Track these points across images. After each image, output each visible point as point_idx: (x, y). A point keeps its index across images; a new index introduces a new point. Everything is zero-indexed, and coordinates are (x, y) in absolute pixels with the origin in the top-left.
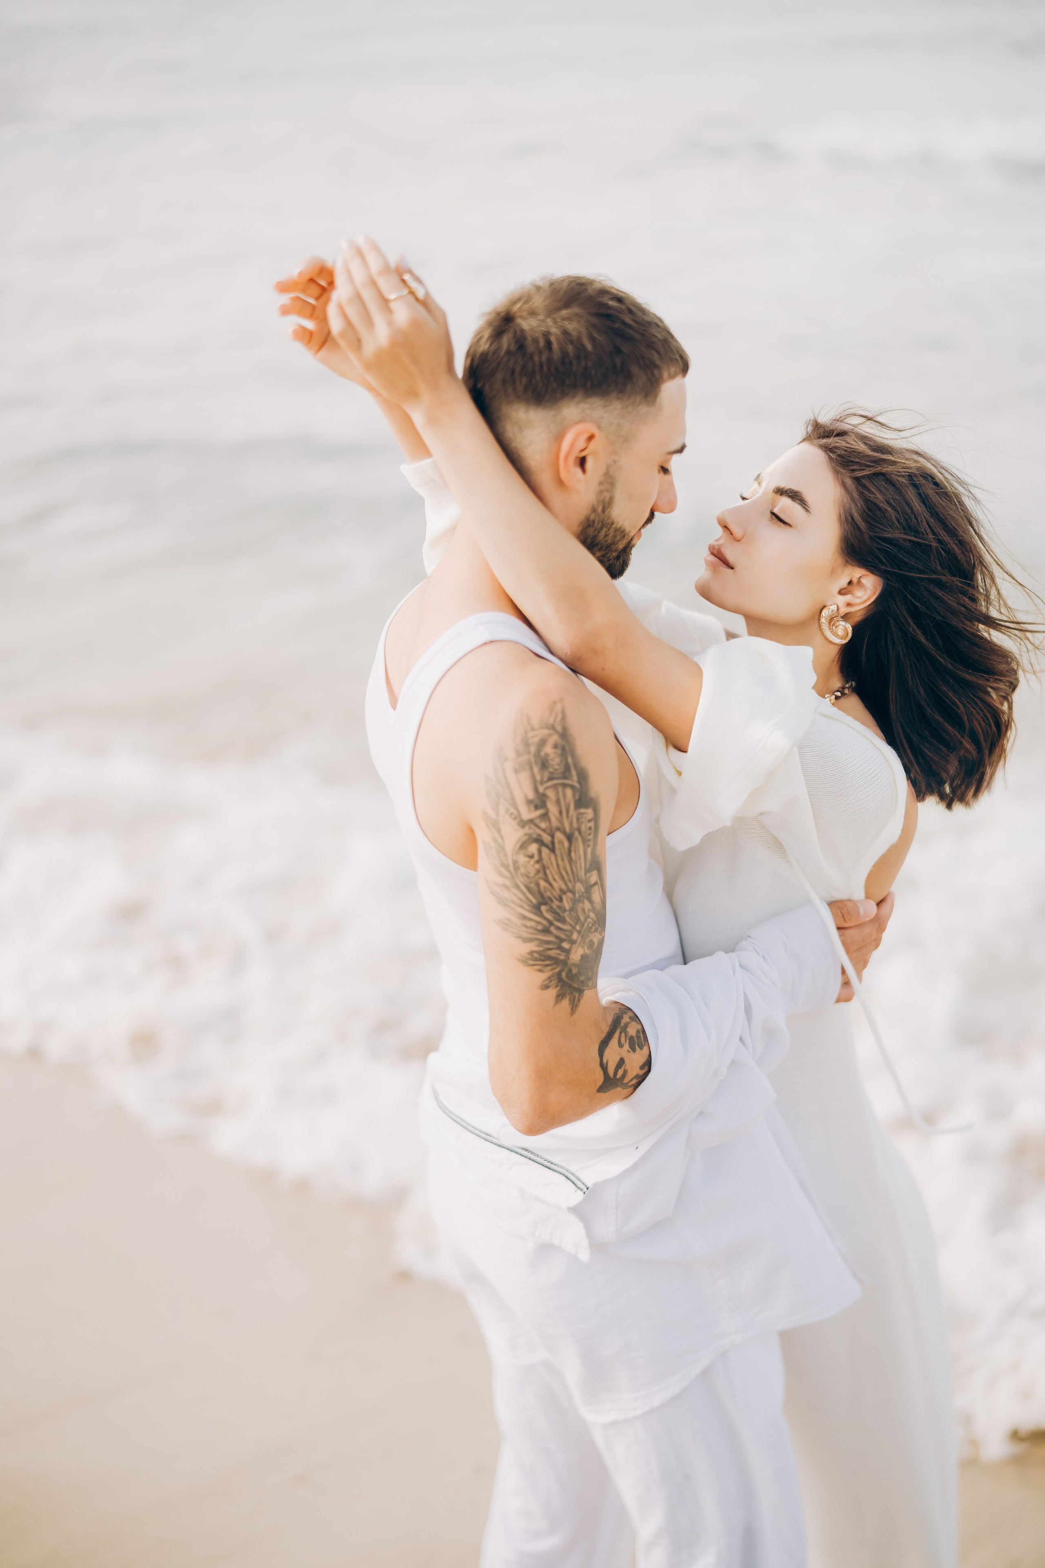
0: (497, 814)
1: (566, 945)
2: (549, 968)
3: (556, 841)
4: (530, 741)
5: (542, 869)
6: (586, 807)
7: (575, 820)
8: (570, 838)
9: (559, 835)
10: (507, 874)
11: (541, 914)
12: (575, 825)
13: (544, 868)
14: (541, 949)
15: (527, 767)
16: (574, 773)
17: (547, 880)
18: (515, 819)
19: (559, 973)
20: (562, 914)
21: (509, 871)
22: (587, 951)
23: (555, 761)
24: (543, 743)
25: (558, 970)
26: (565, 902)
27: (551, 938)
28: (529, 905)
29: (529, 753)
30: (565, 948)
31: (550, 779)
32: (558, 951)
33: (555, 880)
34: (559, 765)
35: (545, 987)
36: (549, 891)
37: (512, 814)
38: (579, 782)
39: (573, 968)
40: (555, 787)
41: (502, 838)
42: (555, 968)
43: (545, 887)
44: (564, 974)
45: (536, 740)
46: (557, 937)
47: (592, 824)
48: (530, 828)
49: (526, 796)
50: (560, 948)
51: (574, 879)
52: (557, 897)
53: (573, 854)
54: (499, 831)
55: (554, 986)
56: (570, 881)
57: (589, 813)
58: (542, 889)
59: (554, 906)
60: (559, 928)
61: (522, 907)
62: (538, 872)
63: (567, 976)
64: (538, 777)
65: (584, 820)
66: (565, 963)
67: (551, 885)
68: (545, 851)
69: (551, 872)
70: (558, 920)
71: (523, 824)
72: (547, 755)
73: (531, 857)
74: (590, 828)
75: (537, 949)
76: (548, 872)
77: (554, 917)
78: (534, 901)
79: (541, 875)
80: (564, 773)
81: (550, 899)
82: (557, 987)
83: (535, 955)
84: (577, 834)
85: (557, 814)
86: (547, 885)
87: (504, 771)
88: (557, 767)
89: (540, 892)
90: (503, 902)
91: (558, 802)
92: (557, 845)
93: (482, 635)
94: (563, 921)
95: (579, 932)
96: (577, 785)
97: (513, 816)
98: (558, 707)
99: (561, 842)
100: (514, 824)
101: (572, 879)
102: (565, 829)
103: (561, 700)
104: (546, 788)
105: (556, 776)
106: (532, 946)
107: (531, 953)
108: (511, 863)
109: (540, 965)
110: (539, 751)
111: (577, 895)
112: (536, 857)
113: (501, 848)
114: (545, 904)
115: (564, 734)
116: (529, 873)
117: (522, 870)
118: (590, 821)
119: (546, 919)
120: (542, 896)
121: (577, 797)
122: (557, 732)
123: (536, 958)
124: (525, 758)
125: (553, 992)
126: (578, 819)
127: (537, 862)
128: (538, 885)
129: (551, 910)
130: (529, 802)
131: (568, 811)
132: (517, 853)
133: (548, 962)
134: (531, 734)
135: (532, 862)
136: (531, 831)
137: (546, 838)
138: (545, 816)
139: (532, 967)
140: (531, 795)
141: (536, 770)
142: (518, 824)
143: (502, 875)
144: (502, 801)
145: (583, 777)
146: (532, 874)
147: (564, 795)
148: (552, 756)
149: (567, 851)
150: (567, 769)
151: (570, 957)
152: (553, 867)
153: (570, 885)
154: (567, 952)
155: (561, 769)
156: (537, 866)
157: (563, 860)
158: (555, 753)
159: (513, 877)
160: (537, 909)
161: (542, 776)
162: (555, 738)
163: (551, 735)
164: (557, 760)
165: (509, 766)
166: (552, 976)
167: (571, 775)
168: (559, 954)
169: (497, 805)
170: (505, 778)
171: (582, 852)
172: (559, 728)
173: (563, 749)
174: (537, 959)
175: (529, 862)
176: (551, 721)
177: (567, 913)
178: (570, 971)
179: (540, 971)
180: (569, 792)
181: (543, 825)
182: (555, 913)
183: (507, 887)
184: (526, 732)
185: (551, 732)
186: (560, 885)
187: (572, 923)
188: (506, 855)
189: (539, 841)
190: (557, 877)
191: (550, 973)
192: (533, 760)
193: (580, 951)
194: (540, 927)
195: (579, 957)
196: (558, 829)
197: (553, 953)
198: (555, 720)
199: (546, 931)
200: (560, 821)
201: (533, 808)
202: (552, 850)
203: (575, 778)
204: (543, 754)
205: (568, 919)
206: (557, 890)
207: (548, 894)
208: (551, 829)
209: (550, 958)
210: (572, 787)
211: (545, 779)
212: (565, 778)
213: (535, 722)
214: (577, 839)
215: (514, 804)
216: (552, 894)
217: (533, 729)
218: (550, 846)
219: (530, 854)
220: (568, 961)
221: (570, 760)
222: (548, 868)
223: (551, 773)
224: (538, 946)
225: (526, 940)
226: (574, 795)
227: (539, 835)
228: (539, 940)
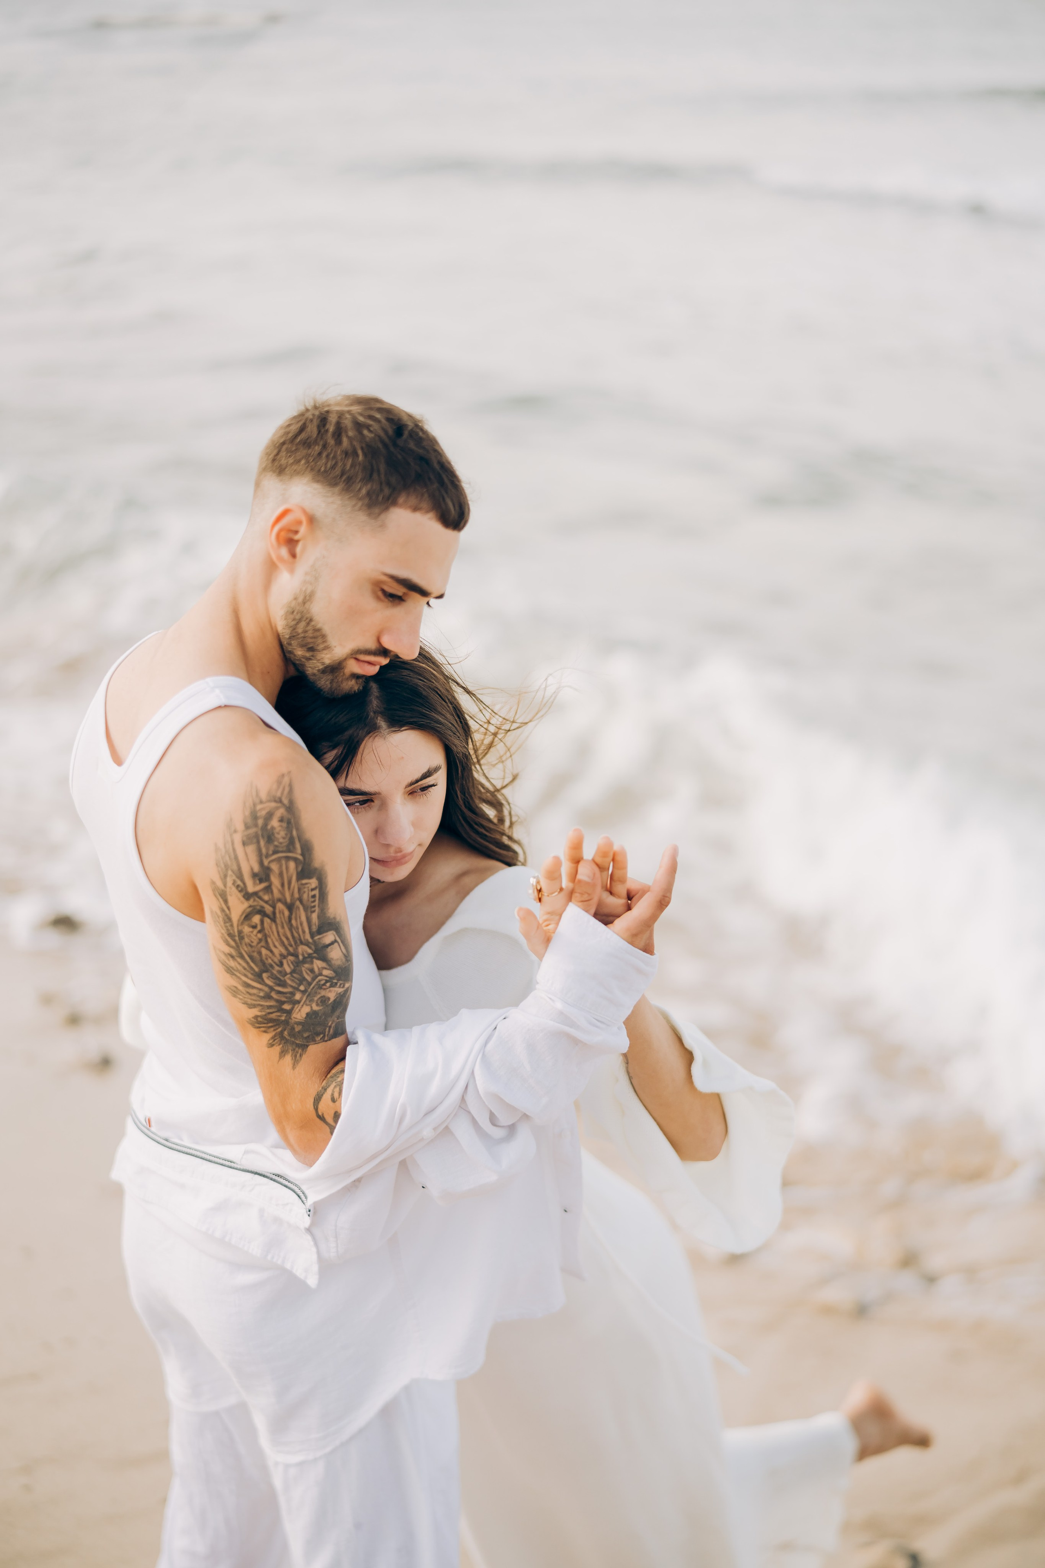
0: (225, 886)
1: (287, 1007)
2: (272, 1029)
3: (277, 911)
4: (259, 814)
5: (263, 938)
6: (310, 878)
7: (296, 890)
8: (290, 907)
9: (280, 906)
10: (232, 943)
11: (262, 982)
12: (296, 895)
13: (266, 936)
14: (264, 1013)
15: (255, 840)
16: (298, 846)
17: (268, 948)
18: (240, 891)
19: (282, 1032)
20: (282, 978)
21: (234, 941)
22: (315, 1008)
23: (281, 835)
24: (270, 816)
25: (280, 1030)
26: (286, 966)
27: (272, 1003)
28: (252, 974)
29: (256, 825)
30: (285, 1010)
31: (275, 852)
32: (279, 1014)
33: (275, 946)
34: (284, 838)
35: (271, 1045)
36: (270, 958)
37: (238, 886)
38: (303, 854)
39: (296, 1026)
40: (279, 860)
41: (229, 908)
42: (277, 1029)
43: (266, 955)
44: (286, 1033)
45: (264, 813)
46: (277, 1001)
47: (316, 892)
48: (254, 900)
49: (252, 869)
50: (281, 1010)
51: (296, 943)
52: (278, 963)
53: (293, 922)
54: (226, 901)
55: (278, 1044)
56: (291, 946)
57: (313, 882)
58: (264, 957)
59: (275, 972)
60: (279, 992)
61: (246, 976)
62: (260, 940)
63: (289, 1035)
64: (264, 851)
65: (306, 890)
66: (286, 1022)
67: (271, 951)
68: (267, 921)
69: (272, 940)
70: (279, 985)
71: (247, 896)
72: (273, 828)
73: (254, 927)
74: (314, 896)
75: (259, 1014)
76: (269, 940)
77: (274, 983)
78: (256, 969)
79: (263, 943)
80: (288, 846)
81: (271, 966)
82: (279, 1045)
83: (259, 1019)
84: (298, 903)
85: (280, 887)
86: (268, 953)
87: (233, 843)
88: (281, 840)
89: (262, 961)
90: (230, 970)
91: (281, 875)
92: (278, 915)
93: (216, 698)
94: (283, 984)
95: (304, 992)
96: (300, 857)
97: (240, 889)
98: (286, 780)
99: (282, 912)
100: (240, 895)
101: (293, 943)
102: (286, 900)
103: (289, 772)
104: (270, 862)
105: (280, 849)
106: (256, 1012)
107: (256, 1017)
108: (236, 934)
109: (263, 1027)
110: (265, 825)
111: (301, 957)
112: (259, 928)
113: (228, 919)
114: (266, 971)
115: (291, 808)
116: (252, 942)
117: (247, 940)
118: (312, 890)
119: (267, 985)
120: (264, 964)
121: (300, 869)
122: (284, 805)
123: (260, 1021)
124: (252, 831)
125: (277, 1049)
126: (299, 890)
127: (259, 932)
128: (260, 953)
129: (273, 977)
130: (254, 875)
131: (290, 883)
132: (242, 923)
133: (270, 1025)
134: (259, 807)
135: (255, 931)
136: (255, 903)
137: (268, 909)
138: (268, 889)
139: (258, 1029)
140: (256, 868)
141: (262, 843)
142: (244, 897)
143: (228, 945)
144: (230, 872)
145: (307, 849)
146: (254, 944)
147: (287, 868)
148: (278, 829)
149: (287, 919)
150: (291, 842)
151: (292, 1017)
152: (273, 935)
153: (291, 949)
154: (289, 1012)
155: (285, 842)
156: (260, 936)
157: (283, 927)
158: (281, 826)
159: (238, 946)
160: (258, 977)
161: (267, 849)
162: (281, 812)
163: (277, 808)
164: (283, 833)
165: (238, 838)
166: (275, 1036)
167: (294, 848)
168: (280, 1016)
169: (225, 876)
170: (234, 850)
171: (304, 918)
172: (286, 801)
173: (289, 822)
174: (260, 1023)
175: (252, 932)
176: (279, 794)
177: (288, 976)
178: (293, 1028)
179: (265, 1032)
180: (292, 865)
181: (266, 898)
182: (276, 978)
183: (232, 957)
184: (255, 805)
185: (279, 805)
186: (281, 951)
187: (294, 985)
188: (232, 926)
189: (262, 912)
190: (277, 944)
191: (274, 1033)
192: (260, 833)
193: (306, 1010)
194: (262, 994)
195: (304, 1016)
196: (279, 900)
197: (273, 1016)
198: (282, 793)
199: (268, 997)
200: (282, 893)
201: (258, 882)
202: (273, 919)
203: (299, 851)
204: (269, 827)
205: (289, 982)
206: (278, 956)
207: (270, 961)
208: (273, 901)
209: (271, 1020)
210: (295, 860)
211: (271, 852)
212: (290, 851)
213: (263, 795)
214: (298, 908)
215: (240, 876)
216: (272, 960)
217: (261, 802)
218: (272, 916)
219: (253, 924)
220: (290, 1020)
221: (295, 833)
222: (270, 937)
223: (276, 846)
224: (261, 1011)
225: (251, 1006)
226: (297, 867)
227: (262, 907)
228: (261, 1005)
